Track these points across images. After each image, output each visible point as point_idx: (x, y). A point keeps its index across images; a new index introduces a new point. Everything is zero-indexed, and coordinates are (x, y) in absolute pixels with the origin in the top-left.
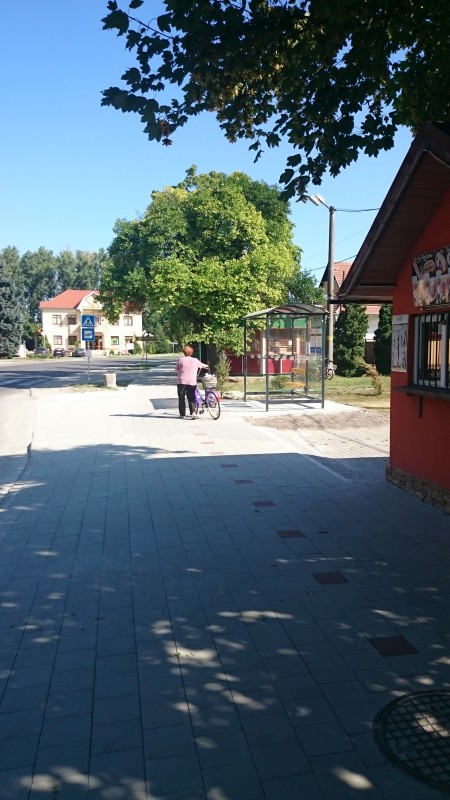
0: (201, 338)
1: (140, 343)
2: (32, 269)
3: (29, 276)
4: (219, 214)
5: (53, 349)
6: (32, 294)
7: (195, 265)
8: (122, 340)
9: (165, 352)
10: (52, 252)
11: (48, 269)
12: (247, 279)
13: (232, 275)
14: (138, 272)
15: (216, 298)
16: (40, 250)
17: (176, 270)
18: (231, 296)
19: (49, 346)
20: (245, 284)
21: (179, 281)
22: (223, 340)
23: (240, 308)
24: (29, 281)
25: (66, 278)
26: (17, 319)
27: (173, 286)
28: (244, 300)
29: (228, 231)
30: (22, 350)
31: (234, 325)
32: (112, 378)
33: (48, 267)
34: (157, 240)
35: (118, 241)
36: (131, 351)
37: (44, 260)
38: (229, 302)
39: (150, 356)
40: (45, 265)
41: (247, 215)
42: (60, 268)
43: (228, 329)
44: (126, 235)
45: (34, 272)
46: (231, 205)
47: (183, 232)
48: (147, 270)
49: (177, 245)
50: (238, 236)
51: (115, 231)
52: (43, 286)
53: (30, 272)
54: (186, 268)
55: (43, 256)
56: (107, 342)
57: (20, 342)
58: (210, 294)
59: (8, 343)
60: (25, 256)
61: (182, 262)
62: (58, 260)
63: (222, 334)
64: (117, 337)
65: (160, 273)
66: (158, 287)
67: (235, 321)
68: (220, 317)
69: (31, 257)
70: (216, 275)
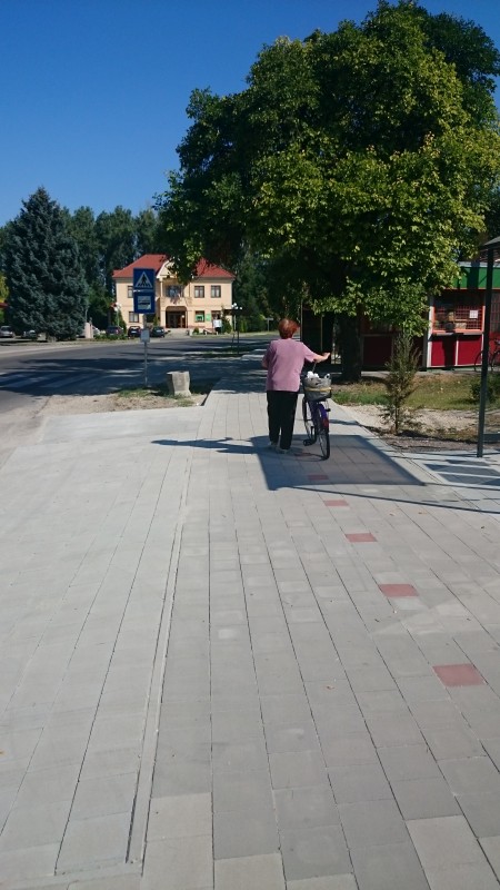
0: (340, 305)
1: (229, 318)
2: (107, 232)
3: (104, 241)
4: (382, 64)
5: (128, 327)
6: (108, 264)
7: (332, 166)
8: (208, 315)
9: (258, 330)
10: (129, 212)
11: (126, 233)
12: (433, 189)
13: (406, 180)
14: (230, 183)
15: (374, 227)
16: (117, 210)
17: (300, 172)
18: (401, 222)
19: (123, 324)
20: (430, 198)
21: (304, 193)
22: (381, 308)
23: (416, 246)
24: (103, 247)
25: (146, 242)
26: (80, 290)
27: (293, 204)
28: (427, 229)
29: (397, 98)
30: (89, 330)
31: (402, 280)
32: (182, 380)
33: (126, 230)
34: (265, 117)
35: (198, 131)
36: (218, 329)
37: (122, 222)
38: (398, 233)
39: (241, 335)
40: (122, 228)
41: (430, 69)
42: (139, 230)
43: (391, 287)
44: (209, 120)
45: (109, 236)
46: (403, 47)
47: (313, 103)
48: (245, 180)
49: (301, 129)
50: (414, 107)
51: (192, 114)
52: (120, 252)
53: (105, 236)
54: (315, 170)
55: (121, 216)
56: (191, 319)
57: (85, 319)
58: (363, 216)
59: (70, 321)
60: (100, 218)
61: (309, 158)
62: (137, 221)
63: (380, 295)
64: (203, 312)
65: (268, 180)
66: (265, 206)
67: (407, 271)
68: (377, 263)
69: (107, 218)
70: (374, 181)
